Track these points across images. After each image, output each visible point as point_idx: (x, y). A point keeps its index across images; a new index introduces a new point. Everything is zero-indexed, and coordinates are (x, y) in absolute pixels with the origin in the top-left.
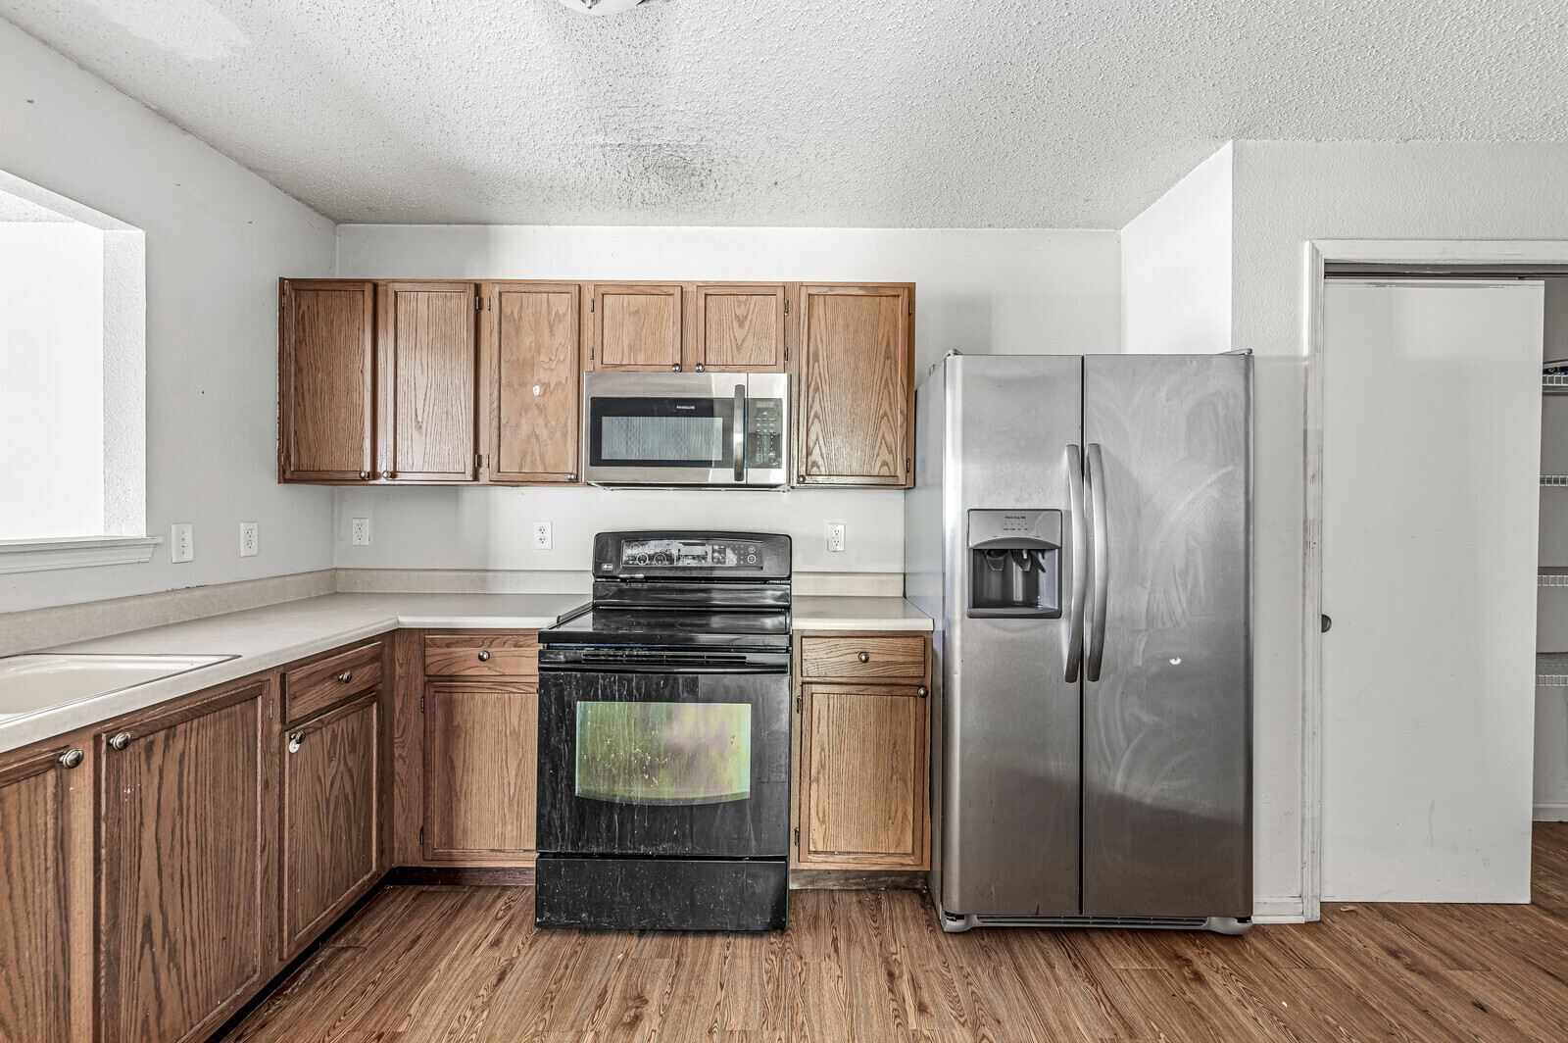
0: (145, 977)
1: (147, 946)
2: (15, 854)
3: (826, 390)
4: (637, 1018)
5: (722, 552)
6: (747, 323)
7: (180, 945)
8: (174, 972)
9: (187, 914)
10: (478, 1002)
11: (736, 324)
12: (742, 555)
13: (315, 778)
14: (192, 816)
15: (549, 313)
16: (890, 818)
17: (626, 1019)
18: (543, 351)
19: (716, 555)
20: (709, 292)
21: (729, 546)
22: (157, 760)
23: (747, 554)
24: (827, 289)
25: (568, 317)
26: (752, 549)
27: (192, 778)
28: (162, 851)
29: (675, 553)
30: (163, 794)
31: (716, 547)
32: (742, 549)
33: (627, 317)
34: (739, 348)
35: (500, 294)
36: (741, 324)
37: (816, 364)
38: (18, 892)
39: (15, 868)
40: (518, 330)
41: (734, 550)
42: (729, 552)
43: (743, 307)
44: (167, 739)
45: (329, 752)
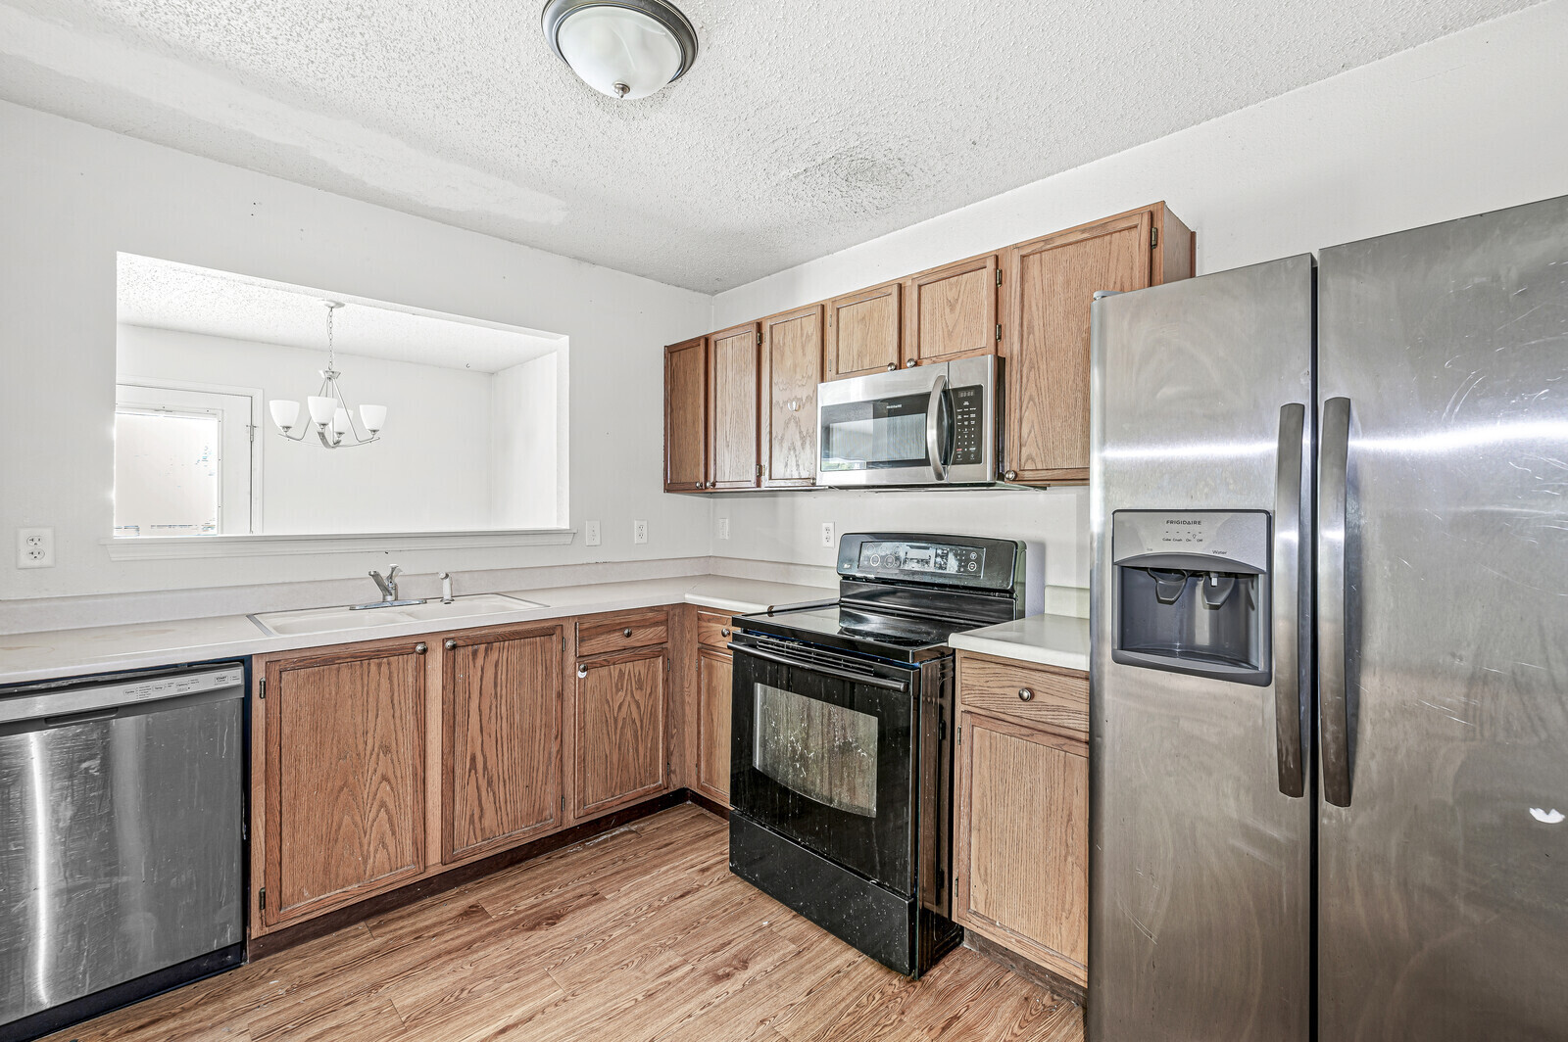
0: (472, 789)
1: (473, 771)
2: (396, 694)
3: (1043, 367)
4: (728, 976)
5: (944, 556)
6: (958, 307)
7: (495, 778)
8: (491, 794)
9: (500, 762)
10: (656, 904)
11: (947, 310)
12: (963, 562)
13: (604, 700)
14: (504, 701)
15: (802, 335)
16: (1063, 910)
17: (720, 972)
18: (798, 370)
19: (939, 559)
20: (922, 282)
21: (951, 550)
22: (480, 661)
23: (968, 560)
24: (1042, 244)
25: (814, 337)
26: (973, 556)
27: (504, 677)
28: (483, 717)
29: (902, 555)
30: (484, 683)
31: (939, 552)
32: (963, 555)
33: (856, 325)
34: (950, 334)
35: (771, 327)
36: (952, 309)
37: (1031, 336)
38: (397, 714)
39: (396, 702)
40: (782, 356)
41: (956, 555)
42: (951, 556)
43: (954, 289)
44: (486, 650)
45: (617, 685)
